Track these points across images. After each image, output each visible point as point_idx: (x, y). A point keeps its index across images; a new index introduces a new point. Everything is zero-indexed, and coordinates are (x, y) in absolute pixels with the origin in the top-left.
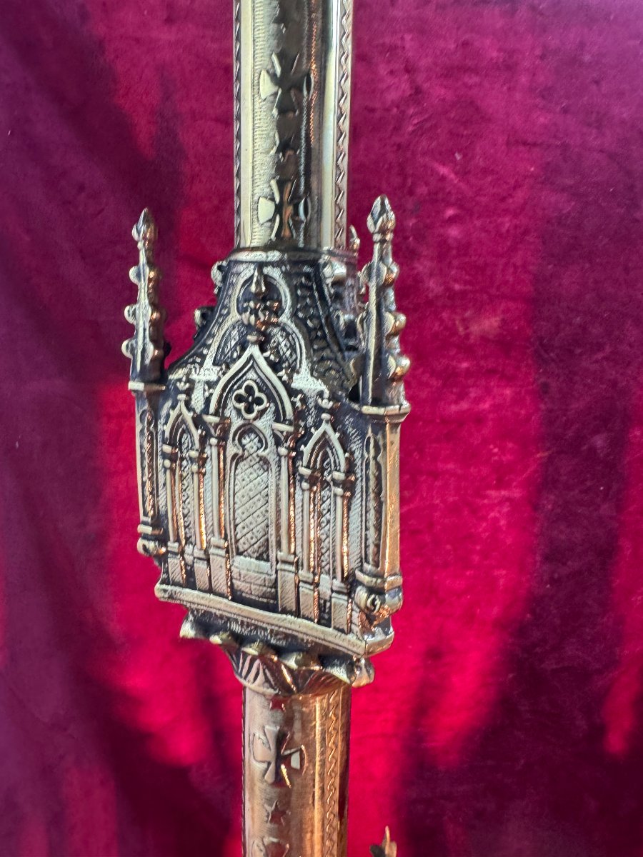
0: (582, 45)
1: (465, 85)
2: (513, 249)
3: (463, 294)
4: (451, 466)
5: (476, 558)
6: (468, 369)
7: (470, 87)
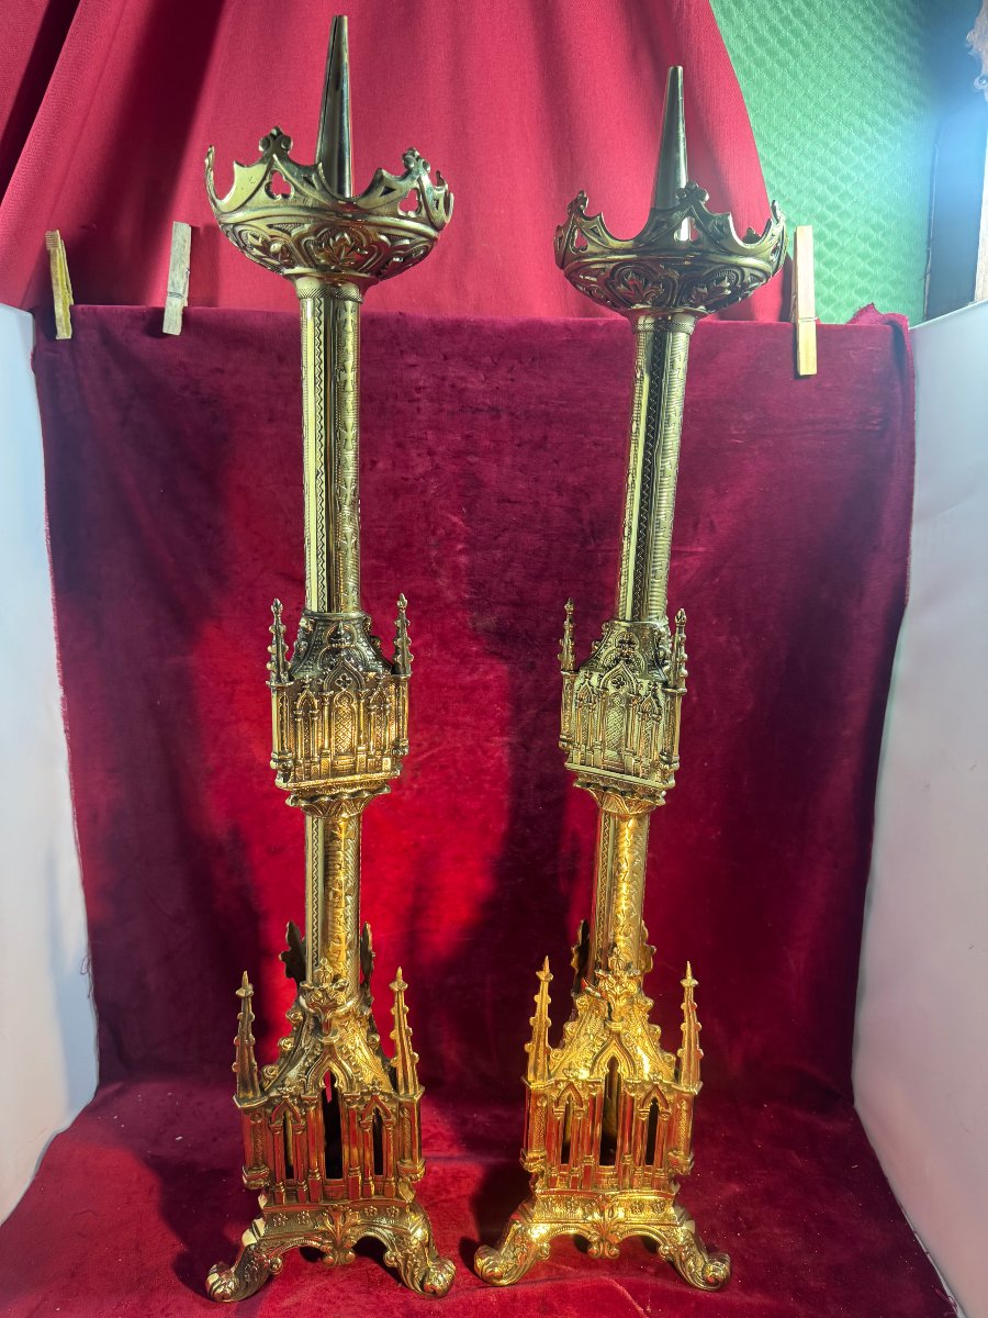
0: (545, 438)
1: (469, 462)
2: (505, 571)
3: (471, 602)
4: (468, 719)
5: (487, 786)
6: (477, 652)
7: (472, 464)
